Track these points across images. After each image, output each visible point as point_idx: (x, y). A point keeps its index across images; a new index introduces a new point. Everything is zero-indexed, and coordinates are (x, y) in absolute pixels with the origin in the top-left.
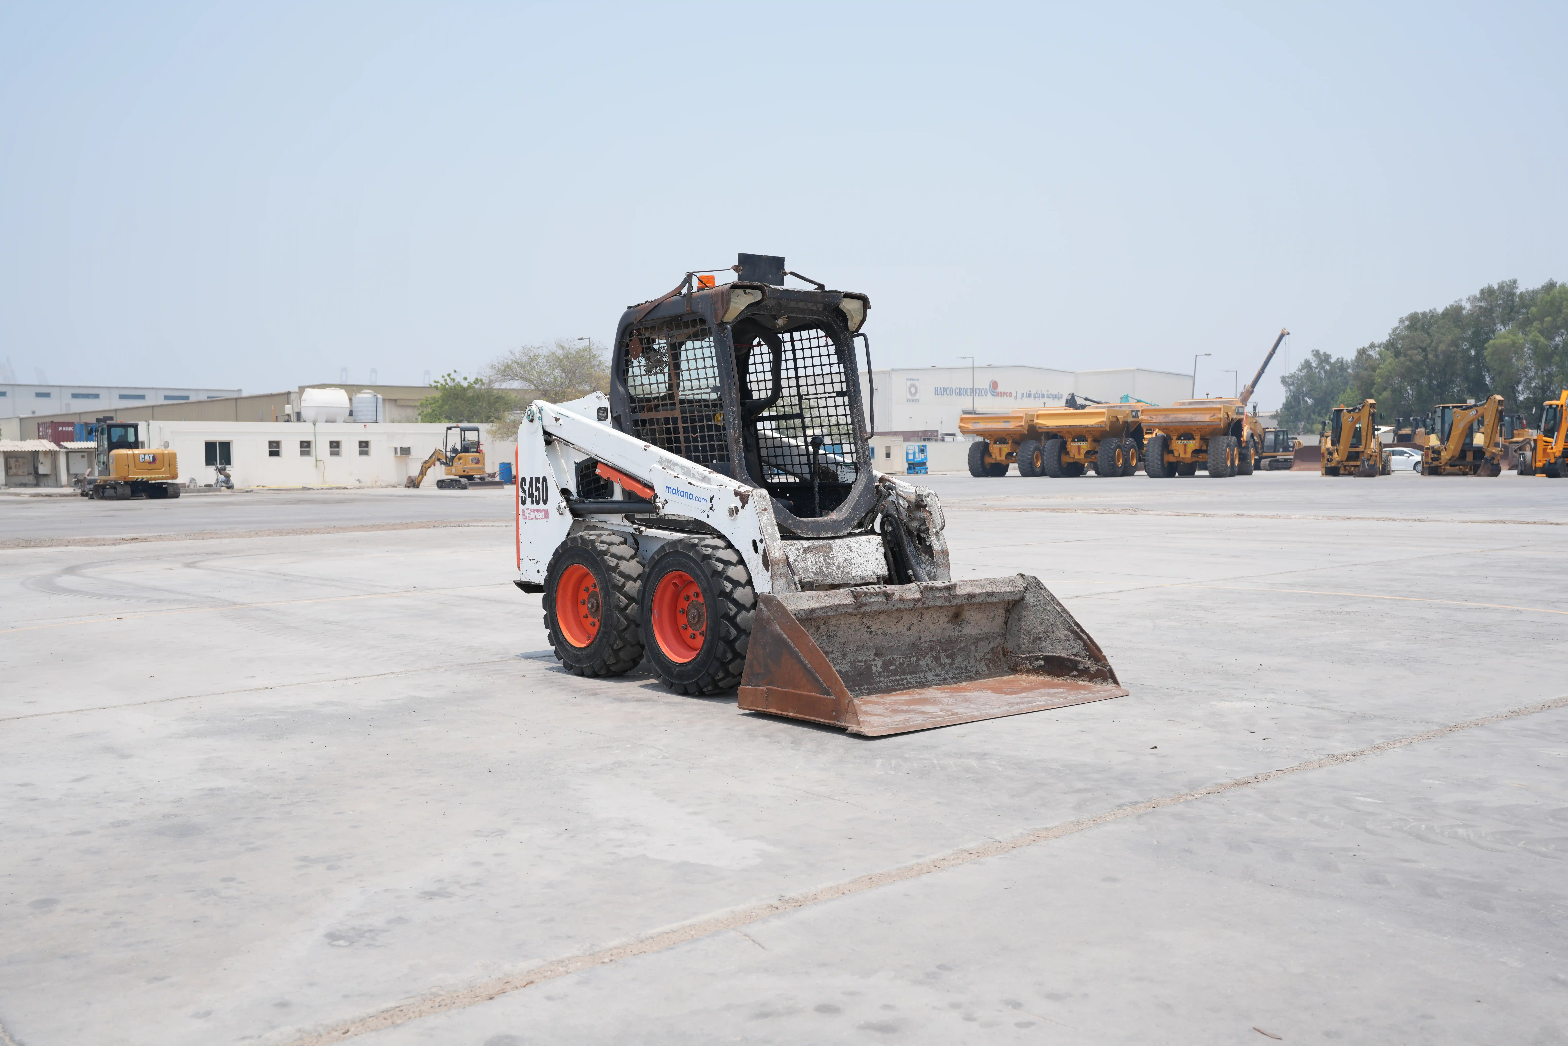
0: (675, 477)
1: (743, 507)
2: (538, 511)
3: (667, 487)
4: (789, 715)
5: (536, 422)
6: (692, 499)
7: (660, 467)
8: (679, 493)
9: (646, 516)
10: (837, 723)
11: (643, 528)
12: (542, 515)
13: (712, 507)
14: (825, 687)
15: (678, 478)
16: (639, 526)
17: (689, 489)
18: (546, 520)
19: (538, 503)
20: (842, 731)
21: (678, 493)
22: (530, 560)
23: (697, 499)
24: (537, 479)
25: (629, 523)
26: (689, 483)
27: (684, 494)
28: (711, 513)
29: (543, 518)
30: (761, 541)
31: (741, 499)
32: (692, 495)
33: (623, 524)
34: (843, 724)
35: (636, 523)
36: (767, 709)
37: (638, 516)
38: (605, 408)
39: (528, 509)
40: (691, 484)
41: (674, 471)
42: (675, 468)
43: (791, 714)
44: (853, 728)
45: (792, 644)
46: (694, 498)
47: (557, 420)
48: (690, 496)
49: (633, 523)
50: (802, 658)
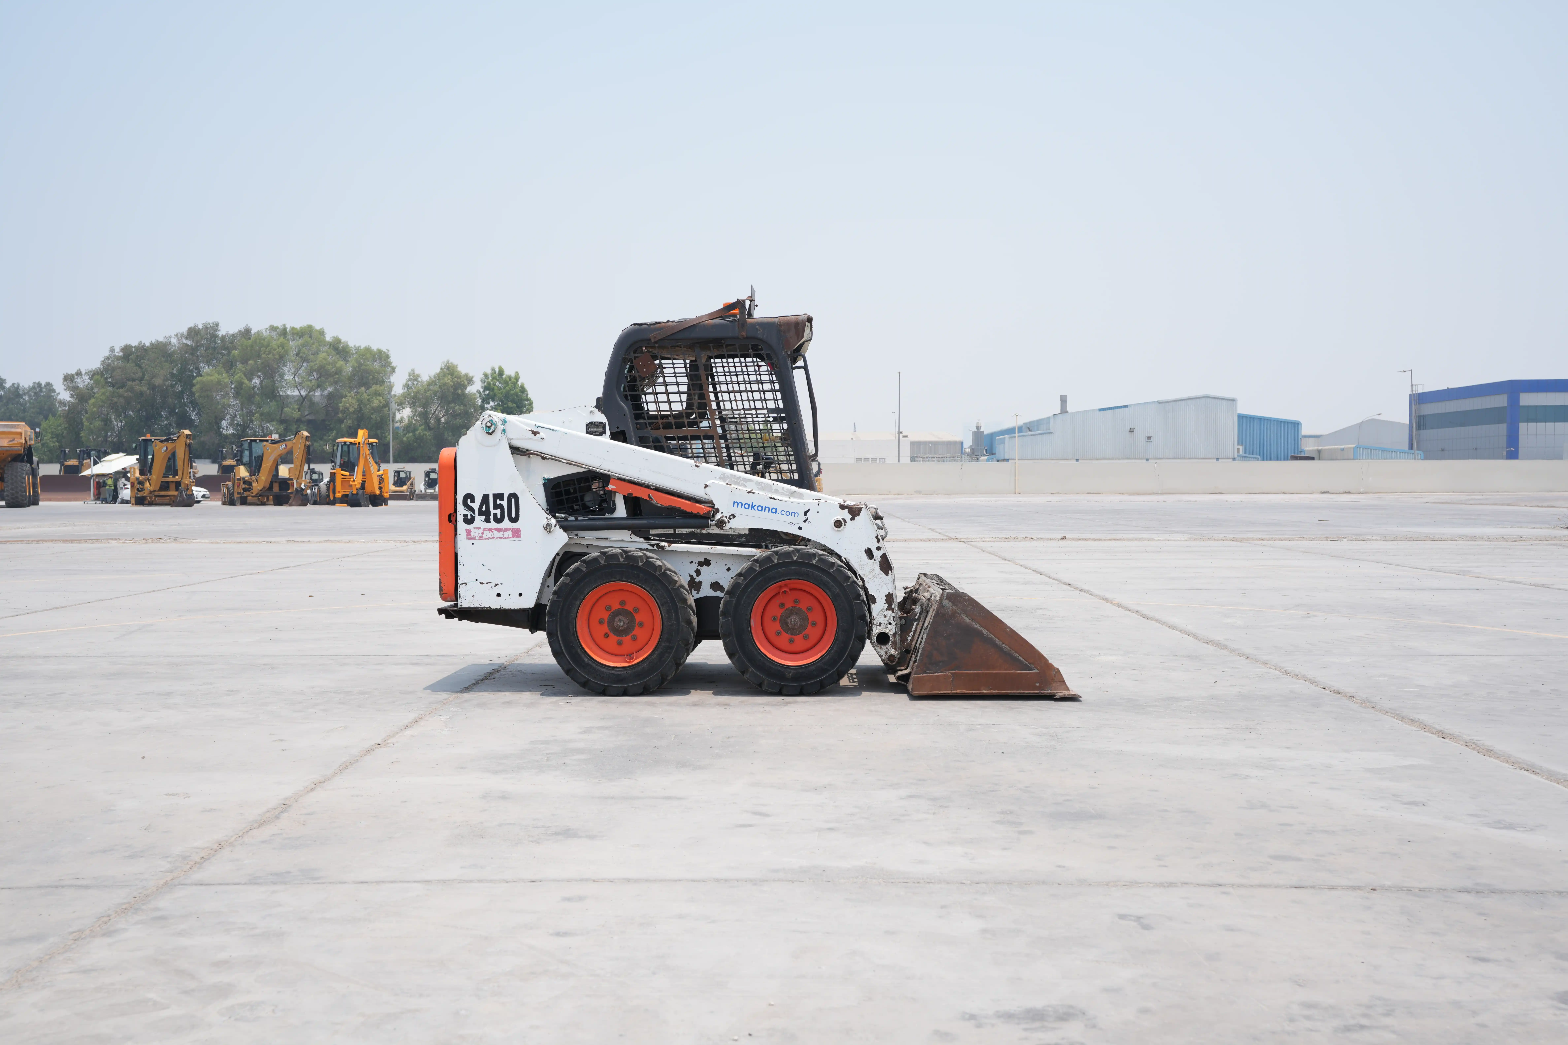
0: (749, 492)
1: (853, 519)
2: (498, 530)
3: (734, 502)
4: (984, 693)
5: (498, 434)
6: (776, 513)
7: (724, 484)
8: (756, 508)
11: (663, 544)
12: (510, 533)
14: (1026, 664)
15: (753, 493)
16: (659, 542)
18: (515, 539)
19: (499, 520)
20: (1050, 698)
21: (753, 507)
22: (482, 583)
23: (783, 513)
25: (642, 539)
26: (771, 498)
27: (762, 509)
28: (804, 525)
29: (511, 538)
31: (849, 512)
32: (776, 509)
34: (1049, 692)
35: (650, 539)
36: (952, 691)
37: (652, 532)
38: (601, 423)
39: (479, 528)
40: (774, 499)
41: (746, 487)
43: (985, 691)
44: (1061, 693)
45: (985, 632)
49: (647, 539)
50: (998, 642)
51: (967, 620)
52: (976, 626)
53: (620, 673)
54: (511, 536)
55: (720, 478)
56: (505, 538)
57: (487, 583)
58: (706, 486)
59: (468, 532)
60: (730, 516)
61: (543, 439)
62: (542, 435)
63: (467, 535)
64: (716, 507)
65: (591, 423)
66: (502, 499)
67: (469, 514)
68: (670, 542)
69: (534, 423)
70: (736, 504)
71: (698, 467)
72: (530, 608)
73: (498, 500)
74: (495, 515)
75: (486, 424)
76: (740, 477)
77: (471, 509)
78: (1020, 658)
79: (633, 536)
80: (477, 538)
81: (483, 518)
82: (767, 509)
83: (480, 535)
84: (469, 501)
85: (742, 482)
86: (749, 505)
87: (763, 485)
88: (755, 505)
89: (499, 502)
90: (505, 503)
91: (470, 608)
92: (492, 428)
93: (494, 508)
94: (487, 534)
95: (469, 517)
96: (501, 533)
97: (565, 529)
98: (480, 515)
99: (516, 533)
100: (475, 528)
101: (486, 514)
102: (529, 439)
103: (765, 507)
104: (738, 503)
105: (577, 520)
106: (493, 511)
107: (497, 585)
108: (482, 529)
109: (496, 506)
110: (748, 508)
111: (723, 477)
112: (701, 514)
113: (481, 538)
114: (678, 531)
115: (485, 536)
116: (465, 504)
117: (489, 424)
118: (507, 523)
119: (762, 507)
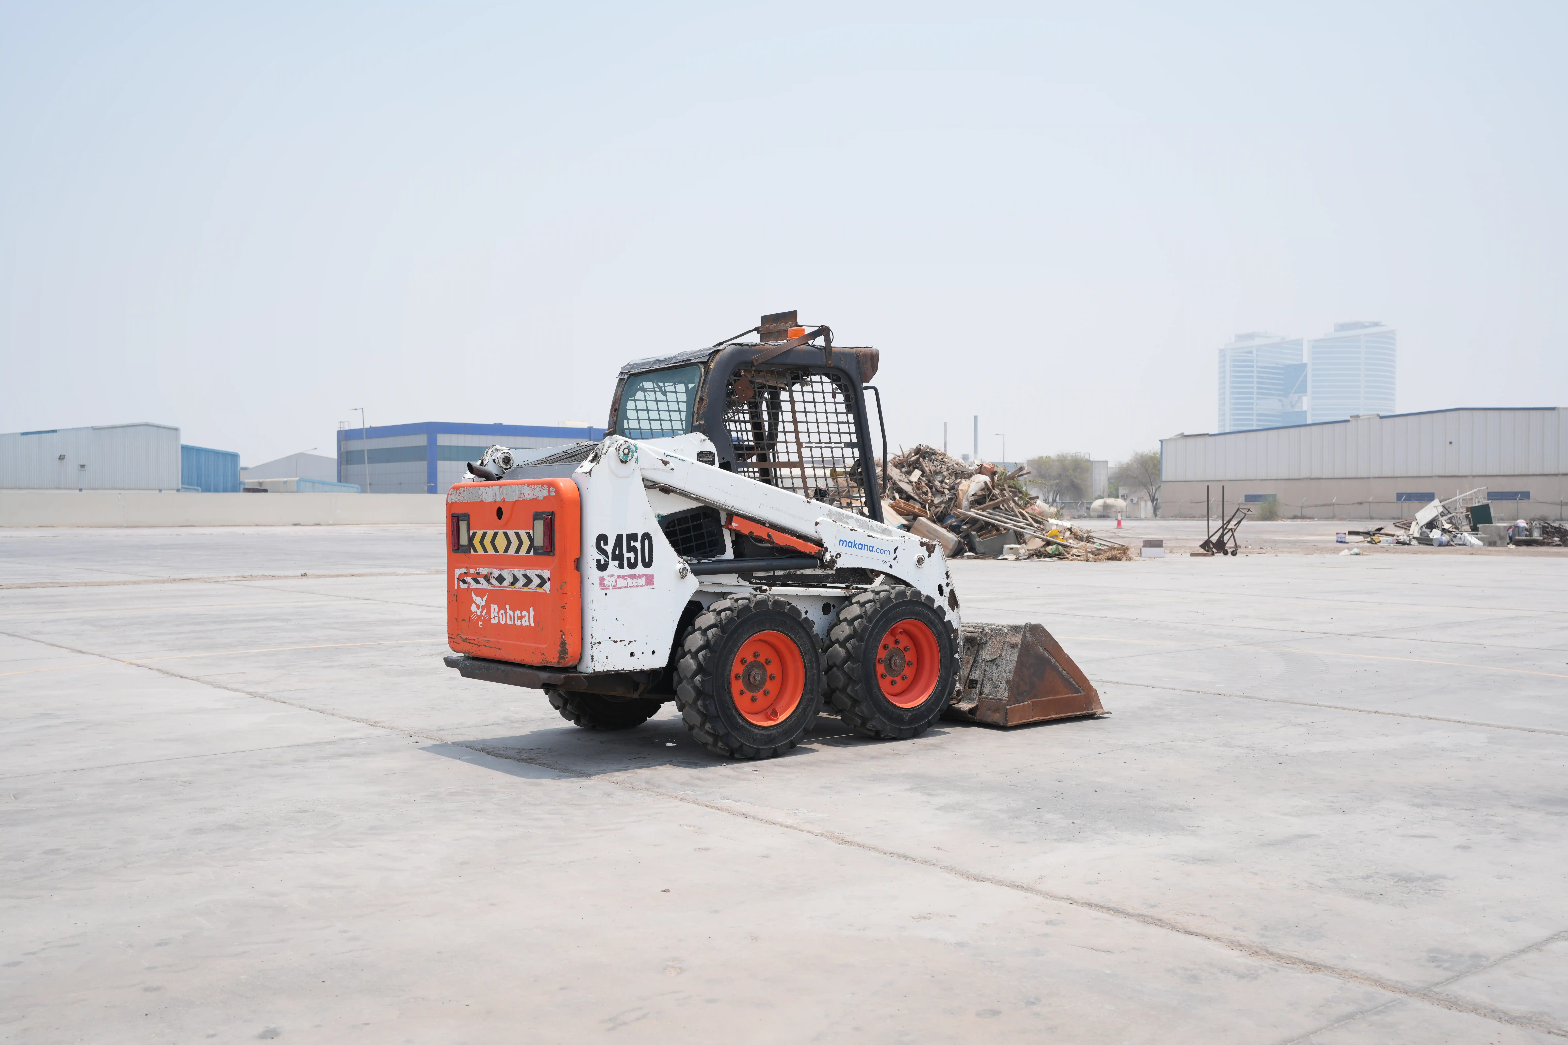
0: (852, 530)
1: (929, 556)
2: (632, 577)
3: (840, 540)
4: (1053, 718)
6: (872, 551)
7: (831, 521)
8: (857, 546)
9: (770, 574)
10: (1088, 712)
11: (765, 587)
13: (896, 557)
15: (855, 531)
16: (762, 585)
17: (869, 542)
18: (649, 587)
19: (632, 566)
21: (855, 545)
22: (615, 642)
23: (878, 551)
24: (632, 537)
25: (747, 583)
26: (869, 536)
27: (862, 547)
28: (894, 563)
29: (644, 586)
30: (948, 585)
31: (928, 550)
32: (873, 547)
33: (738, 584)
34: (1092, 711)
36: (1033, 718)
38: (711, 453)
39: (612, 576)
40: (871, 536)
42: (849, 521)
43: (1053, 716)
45: (1053, 660)
46: (875, 550)
47: (665, 463)
48: (871, 549)
51: (1042, 650)
52: (1047, 655)
53: (770, 732)
54: (644, 583)
55: (828, 515)
56: (639, 586)
57: (621, 641)
58: (817, 524)
59: (602, 580)
60: (836, 555)
61: (673, 469)
62: (671, 465)
63: (600, 585)
64: (825, 546)
65: (702, 452)
66: (636, 541)
67: (602, 558)
68: (771, 585)
69: (663, 451)
70: (842, 542)
71: (809, 502)
72: (663, 668)
73: (632, 542)
74: (629, 559)
75: (623, 451)
76: (843, 514)
77: (604, 552)
78: (1073, 682)
79: (740, 580)
80: (611, 588)
81: (617, 563)
82: (866, 547)
83: (614, 584)
84: (602, 542)
85: (844, 520)
86: (852, 543)
87: (861, 522)
88: (857, 543)
89: (632, 544)
90: (638, 545)
91: (603, 672)
92: (630, 455)
93: (628, 551)
94: (621, 582)
95: (602, 562)
96: (635, 580)
97: (696, 573)
98: (613, 560)
99: (650, 580)
100: (608, 576)
101: (619, 557)
102: (659, 469)
103: (865, 545)
104: (843, 542)
105: (699, 563)
106: (627, 555)
107: (631, 642)
108: (616, 577)
109: (631, 549)
110: (851, 547)
111: (830, 514)
112: (813, 553)
113: (614, 588)
114: (777, 573)
115: (618, 585)
116: (598, 547)
117: (626, 451)
118: (640, 569)
119: (862, 545)
